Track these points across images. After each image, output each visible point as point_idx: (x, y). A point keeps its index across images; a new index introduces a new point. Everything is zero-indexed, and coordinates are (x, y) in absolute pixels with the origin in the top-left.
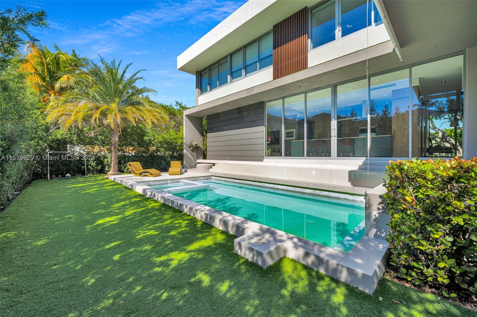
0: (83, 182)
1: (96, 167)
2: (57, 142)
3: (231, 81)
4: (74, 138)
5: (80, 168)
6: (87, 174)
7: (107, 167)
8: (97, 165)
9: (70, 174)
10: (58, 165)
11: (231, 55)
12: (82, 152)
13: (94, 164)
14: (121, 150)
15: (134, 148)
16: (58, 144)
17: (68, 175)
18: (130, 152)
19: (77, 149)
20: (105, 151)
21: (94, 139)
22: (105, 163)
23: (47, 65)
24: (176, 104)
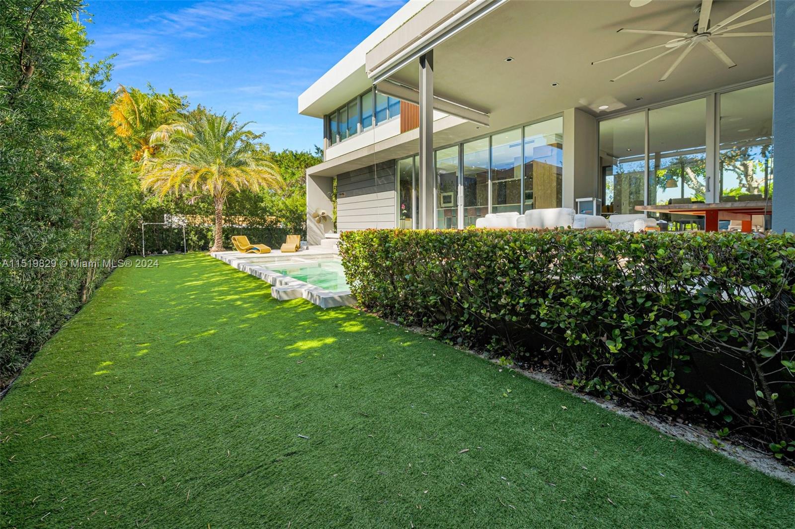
0: (181, 259)
1: (198, 242)
2: (153, 212)
3: (362, 131)
4: (172, 207)
5: (179, 244)
6: (187, 250)
7: (211, 243)
8: (200, 239)
9: (168, 250)
10: (154, 240)
11: (361, 96)
12: (181, 223)
13: (195, 238)
14: (229, 221)
15: (245, 218)
16: (154, 214)
17: (165, 251)
18: (240, 223)
19: (175, 219)
20: (210, 222)
21: (195, 207)
22: (209, 237)
23: (140, 113)
24: (317, 151)
